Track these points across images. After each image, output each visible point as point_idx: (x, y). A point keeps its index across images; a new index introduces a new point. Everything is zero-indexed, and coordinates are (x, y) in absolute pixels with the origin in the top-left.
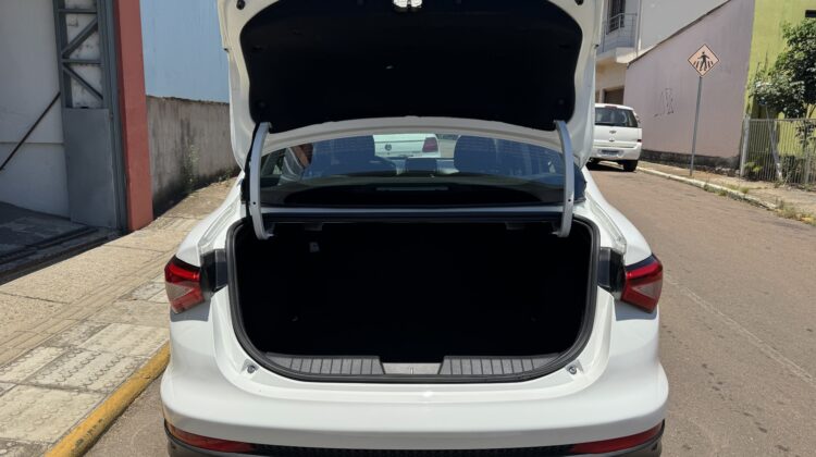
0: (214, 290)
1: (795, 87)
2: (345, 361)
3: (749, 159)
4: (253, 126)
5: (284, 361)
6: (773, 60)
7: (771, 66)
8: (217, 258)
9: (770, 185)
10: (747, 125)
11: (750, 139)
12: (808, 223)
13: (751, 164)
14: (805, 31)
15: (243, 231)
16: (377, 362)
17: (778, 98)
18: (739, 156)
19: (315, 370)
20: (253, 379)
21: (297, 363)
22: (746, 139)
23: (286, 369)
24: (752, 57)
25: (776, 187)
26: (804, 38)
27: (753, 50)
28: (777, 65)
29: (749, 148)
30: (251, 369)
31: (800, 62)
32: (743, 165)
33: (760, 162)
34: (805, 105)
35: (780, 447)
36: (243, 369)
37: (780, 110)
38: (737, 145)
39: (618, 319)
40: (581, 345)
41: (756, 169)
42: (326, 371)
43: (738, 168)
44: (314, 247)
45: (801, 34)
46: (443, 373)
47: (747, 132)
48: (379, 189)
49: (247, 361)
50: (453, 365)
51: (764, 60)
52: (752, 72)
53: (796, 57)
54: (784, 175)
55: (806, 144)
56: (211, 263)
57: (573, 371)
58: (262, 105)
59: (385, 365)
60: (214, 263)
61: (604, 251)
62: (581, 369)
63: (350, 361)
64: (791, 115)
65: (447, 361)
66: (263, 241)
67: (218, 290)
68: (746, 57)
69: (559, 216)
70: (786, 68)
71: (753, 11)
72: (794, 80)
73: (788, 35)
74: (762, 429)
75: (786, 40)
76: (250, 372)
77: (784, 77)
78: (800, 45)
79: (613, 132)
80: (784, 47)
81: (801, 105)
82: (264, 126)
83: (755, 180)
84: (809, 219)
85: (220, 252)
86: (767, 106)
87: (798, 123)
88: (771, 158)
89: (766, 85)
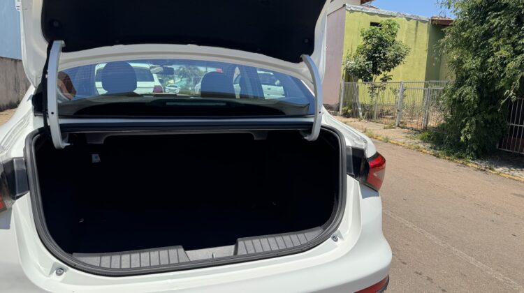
0: (15, 198)
1: (367, 64)
2: (152, 253)
3: (344, 105)
4: (46, 45)
5: (93, 260)
6: (355, 49)
7: (354, 52)
8: (15, 167)
9: (357, 120)
10: (343, 86)
11: (344, 94)
12: (380, 140)
13: (346, 108)
14: (371, 33)
15: (41, 139)
16: (181, 250)
17: (359, 71)
18: (339, 104)
19: (125, 265)
20: (63, 281)
21: (106, 261)
22: (342, 94)
23: (96, 267)
24: (344, 46)
25: (360, 121)
26: (371, 37)
27: (345, 42)
28: (358, 51)
29: (344, 99)
30: (60, 271)
31: (370, 51)
32: (341, 109)
33: (350, 108)
34: (372, 75)
35: (417, 273)
36: (51, 272)
37: (360, 77)
38: (338, 98)
39: (363, 197)
40: (339, 220)
41: (349, 111)
42: (136, 264)
43: (338, 110)
44: (96, 158)
45: (370, 35)
46: (239, 253)
47: (343, 90)
48: (168, 104)
49: (55, 264)
50: (247, 245)
51: (350, 49)
52: (345, 55)
53: (367, 47)
54: (363, 115)
55: (372, 97)
56: (9, 171)
57: (335, 239)
58: (56, 24)
59: (188, 252)
60: (13, 171)
61: (348, 148)
62: (341, 237)
63: (156, 253)
64: (365, 80)
65: (241, 243)
66: (60, 150)
67: (18, 197)
68: (341, 47)
69: (310, 125)
70: (362, 54)
71: (344, 20)
72: (367, 60)
73: (363, 35)
74: (404, 263)
75: (362, 37)
76: (59, 274)
77: (362, 59)
78: (369, 41)
79: (269, 89)
80: (361, 42)
81: (369, 75)
82: (58, 44)
83: (348, 117)
84: (380, 138)
85: (19, 160)
86: (354, 75)
87: (368, 85)
88: (355, 104)
89: (352, 63)
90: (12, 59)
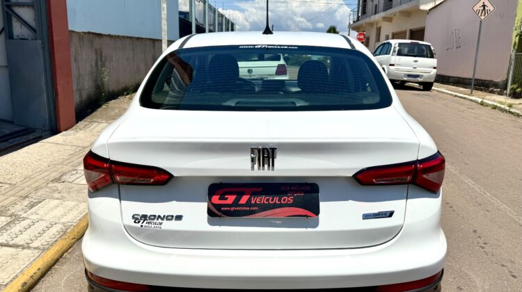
3: (513, 82)
10: (513, 57)
13: (515, 86)
18: (507, 80)
22: (512, 67)
24: (519, 6)
27: (520, 1)
29: (514, 74)
32: (509, 87)
38: (506, 72)
41: (519, 90)
43: (506, 89)
47: (513, 62)
52: (518, 18)
68: (514, 7)
79: (416, 61)
83: (517, 98)
90: (151, 39)
